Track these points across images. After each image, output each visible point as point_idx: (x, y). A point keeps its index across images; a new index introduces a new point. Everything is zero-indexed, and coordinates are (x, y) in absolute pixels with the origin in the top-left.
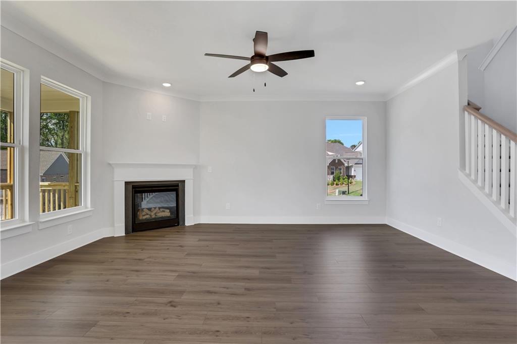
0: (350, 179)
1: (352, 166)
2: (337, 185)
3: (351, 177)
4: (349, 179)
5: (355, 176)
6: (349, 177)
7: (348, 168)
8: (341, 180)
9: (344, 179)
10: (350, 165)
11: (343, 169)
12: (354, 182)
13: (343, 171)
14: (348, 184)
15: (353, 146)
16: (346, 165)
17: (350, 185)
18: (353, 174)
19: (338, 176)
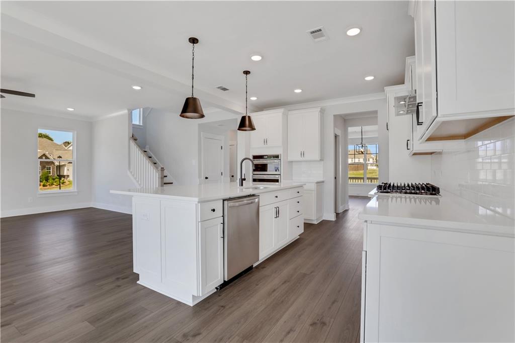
0: (62, 179)
1: (65, 165)
2: (44, 186)
3: (64, 176)
4: (60, 179)
5: (68, 176)
6: (60, 177)
7: (59, 167)
8: (51, 181)
9: (54, 179)
10: (62, 164)
11: (53, 169)
12: (67, 182)
13: (53, 171)
14: (60, 185)
15: (66, 142)
16: (57, 163)
17: (61, 185)
18: (65, 174)
19: (46, 175)
